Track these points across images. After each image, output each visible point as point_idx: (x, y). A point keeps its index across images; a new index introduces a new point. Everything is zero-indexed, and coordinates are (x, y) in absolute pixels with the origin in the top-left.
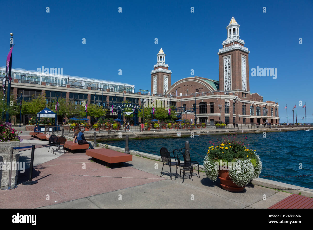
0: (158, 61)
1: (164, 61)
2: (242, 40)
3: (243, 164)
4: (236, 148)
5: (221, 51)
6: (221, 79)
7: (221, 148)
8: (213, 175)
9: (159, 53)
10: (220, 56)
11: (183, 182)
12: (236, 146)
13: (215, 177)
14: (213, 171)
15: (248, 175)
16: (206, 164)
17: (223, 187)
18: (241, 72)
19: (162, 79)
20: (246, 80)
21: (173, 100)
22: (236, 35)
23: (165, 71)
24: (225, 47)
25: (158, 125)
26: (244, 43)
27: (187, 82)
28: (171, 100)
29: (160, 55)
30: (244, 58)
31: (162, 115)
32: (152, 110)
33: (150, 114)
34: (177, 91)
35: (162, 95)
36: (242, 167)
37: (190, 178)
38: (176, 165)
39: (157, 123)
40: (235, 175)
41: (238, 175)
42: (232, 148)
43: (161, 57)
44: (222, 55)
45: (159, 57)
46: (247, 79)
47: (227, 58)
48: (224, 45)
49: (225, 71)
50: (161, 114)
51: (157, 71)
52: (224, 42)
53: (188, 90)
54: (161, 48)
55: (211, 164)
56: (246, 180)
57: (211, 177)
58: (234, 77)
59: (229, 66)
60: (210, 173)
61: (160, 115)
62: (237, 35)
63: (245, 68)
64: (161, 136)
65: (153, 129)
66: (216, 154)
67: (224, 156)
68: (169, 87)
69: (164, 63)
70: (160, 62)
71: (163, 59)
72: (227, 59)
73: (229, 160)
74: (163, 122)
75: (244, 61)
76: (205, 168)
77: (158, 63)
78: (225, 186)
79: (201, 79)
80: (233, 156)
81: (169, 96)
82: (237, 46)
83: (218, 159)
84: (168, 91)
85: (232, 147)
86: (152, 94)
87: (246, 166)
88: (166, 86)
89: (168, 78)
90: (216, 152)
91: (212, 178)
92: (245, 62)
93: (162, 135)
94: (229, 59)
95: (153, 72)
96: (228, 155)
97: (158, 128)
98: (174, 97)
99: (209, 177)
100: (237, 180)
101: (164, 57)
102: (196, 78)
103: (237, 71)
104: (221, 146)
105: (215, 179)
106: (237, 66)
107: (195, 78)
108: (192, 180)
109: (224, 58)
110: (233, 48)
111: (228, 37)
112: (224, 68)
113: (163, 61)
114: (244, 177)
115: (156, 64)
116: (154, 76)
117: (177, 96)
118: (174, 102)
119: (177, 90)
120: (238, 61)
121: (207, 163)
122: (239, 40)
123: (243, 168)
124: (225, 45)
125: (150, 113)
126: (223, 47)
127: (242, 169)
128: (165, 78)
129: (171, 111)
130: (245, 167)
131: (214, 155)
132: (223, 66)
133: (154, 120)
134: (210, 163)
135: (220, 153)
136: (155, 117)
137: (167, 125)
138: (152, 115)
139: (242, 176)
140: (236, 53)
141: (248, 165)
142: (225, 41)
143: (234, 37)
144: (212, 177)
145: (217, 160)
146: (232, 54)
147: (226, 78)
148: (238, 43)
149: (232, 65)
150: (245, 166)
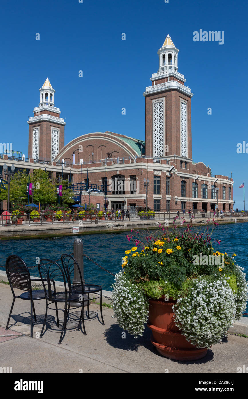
0: (41, 102)
1: (53, 102)
2: (182, 75)
3: (211, 292)
4: (193, 250)
5: (149, 89)
6: (148, 138)
7: (154, 253)
8: (134, 323)
9: (43, 87)
10: (148, 98)
11: (60, 343)
12: (192, 244)
13: (140, 327)
14: (137, 312)
15: (223, 319)
16: (118, 295)
17: (159, 351)
18: (179, 127)
19: (49, 134)
20: (187, 141)
21: (67, 170)
22: (173, 66)
23: (55, 119)
24: (156, 84)
25: (37, 213)
26: (185, 80)
27: (92, 140)
28: (63, 170)
29: (44, 91)
30: (184, 104)
31: (46, 197)
32: (28, 187)
33: (24, 195)
34: (74, 155)
35: (48, 162)
36: (209, 300)
37: (79, 327)
38: (44, 298)
39: (37, 210)
40: (192, 321)
41: (199, 322)
42: (183, 251)
43: (47, 94)
44: (151, 97)
45: (43, 94)
46: (188, 139)
47: (159, 103)
48: (153, 81)
49: (154, 124)
50: (45, 195)
51: (40, 119)
52: (154, 76)
53: (93, 154)
54: (47, 79)
55: (130, 295)
56: (219, 332)
57: (130, 326)
58: (169, 135)
59: (161, 115)
60: (127, 317)
61: (42, 197)
62: (175, 65)
63: (186, 122)
64: (42, 234)
65: (28, 222)
66: (145, 268)
67: (164, 271)
68: (60, 149)
69: (51, 105)
70: (46, 104)
71: (51, 99)
72: (159, 105)
73: (177, 281)
74: (48, 208)
75: (184, 109)
76: (117, 304)
77: (42, 105)
78: (163, 347)
79: (115, 137)
80: (187, 270)
81: (60, 163)
82: (174, 84)
83: (148, 280)
84: (58, 155)
85: (182, 248)
86: (29, 159)
87: (219, 295)
88: (55, 146)
89: (59, 132)
90: (143, 262)
91: (131, 329)
92: (186, 111)
93: (44, 232)
94: (161, 104)
95: (32, 119)
96: (173, 268)
97: (38, 219)
98: (68, 165)
99: (125, 326)
100: (195, 334)
101: (53, 95)
102: (108, 134)
103: (174, 125)
104: (154, 246)
105: (139, 331)
106: (174, 117)
107: (106, 134)
108: (85, 333)
109: (153, 103)
110: (168, 87)
111: (160, 67)
112: (154, 119)
113: (51, 101)
114: (213, 324)
115: (37, 106)
116: (34, 127)
117: (74, 163)
118: (68, 174)
119: (74, 153)
120: (175, 108)
121: (120, 293)
122: (177, 74)
123: (212, 301)
124: (155, 81)
125: (24, 193)
126: (152, 83)
127: (210, 305)
128: (53, 132)
129: (62, 190)
130: (217, 299)
131: (137, 269)
132: (152, 115)
133: (31, 205)
134: (128, 293)
135: (152, 264)
136: (34, 200)
137: (55, 213)
138: (27, 197)
139: (209, 324)
140: (173, 95)
141: (222, 293)
142: (155, 74)
143: (170, 68)
144: (132, 327)
145: (145, 282)
146: (166, 96)
147: (156, 135)
148: (176, 79)
149: (166, 115)
150: (216, 295)
